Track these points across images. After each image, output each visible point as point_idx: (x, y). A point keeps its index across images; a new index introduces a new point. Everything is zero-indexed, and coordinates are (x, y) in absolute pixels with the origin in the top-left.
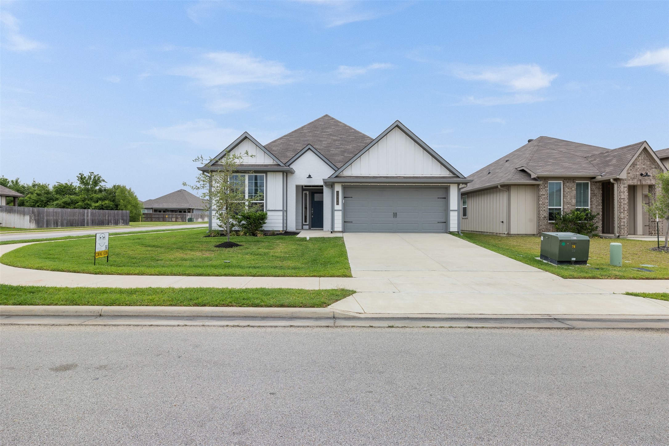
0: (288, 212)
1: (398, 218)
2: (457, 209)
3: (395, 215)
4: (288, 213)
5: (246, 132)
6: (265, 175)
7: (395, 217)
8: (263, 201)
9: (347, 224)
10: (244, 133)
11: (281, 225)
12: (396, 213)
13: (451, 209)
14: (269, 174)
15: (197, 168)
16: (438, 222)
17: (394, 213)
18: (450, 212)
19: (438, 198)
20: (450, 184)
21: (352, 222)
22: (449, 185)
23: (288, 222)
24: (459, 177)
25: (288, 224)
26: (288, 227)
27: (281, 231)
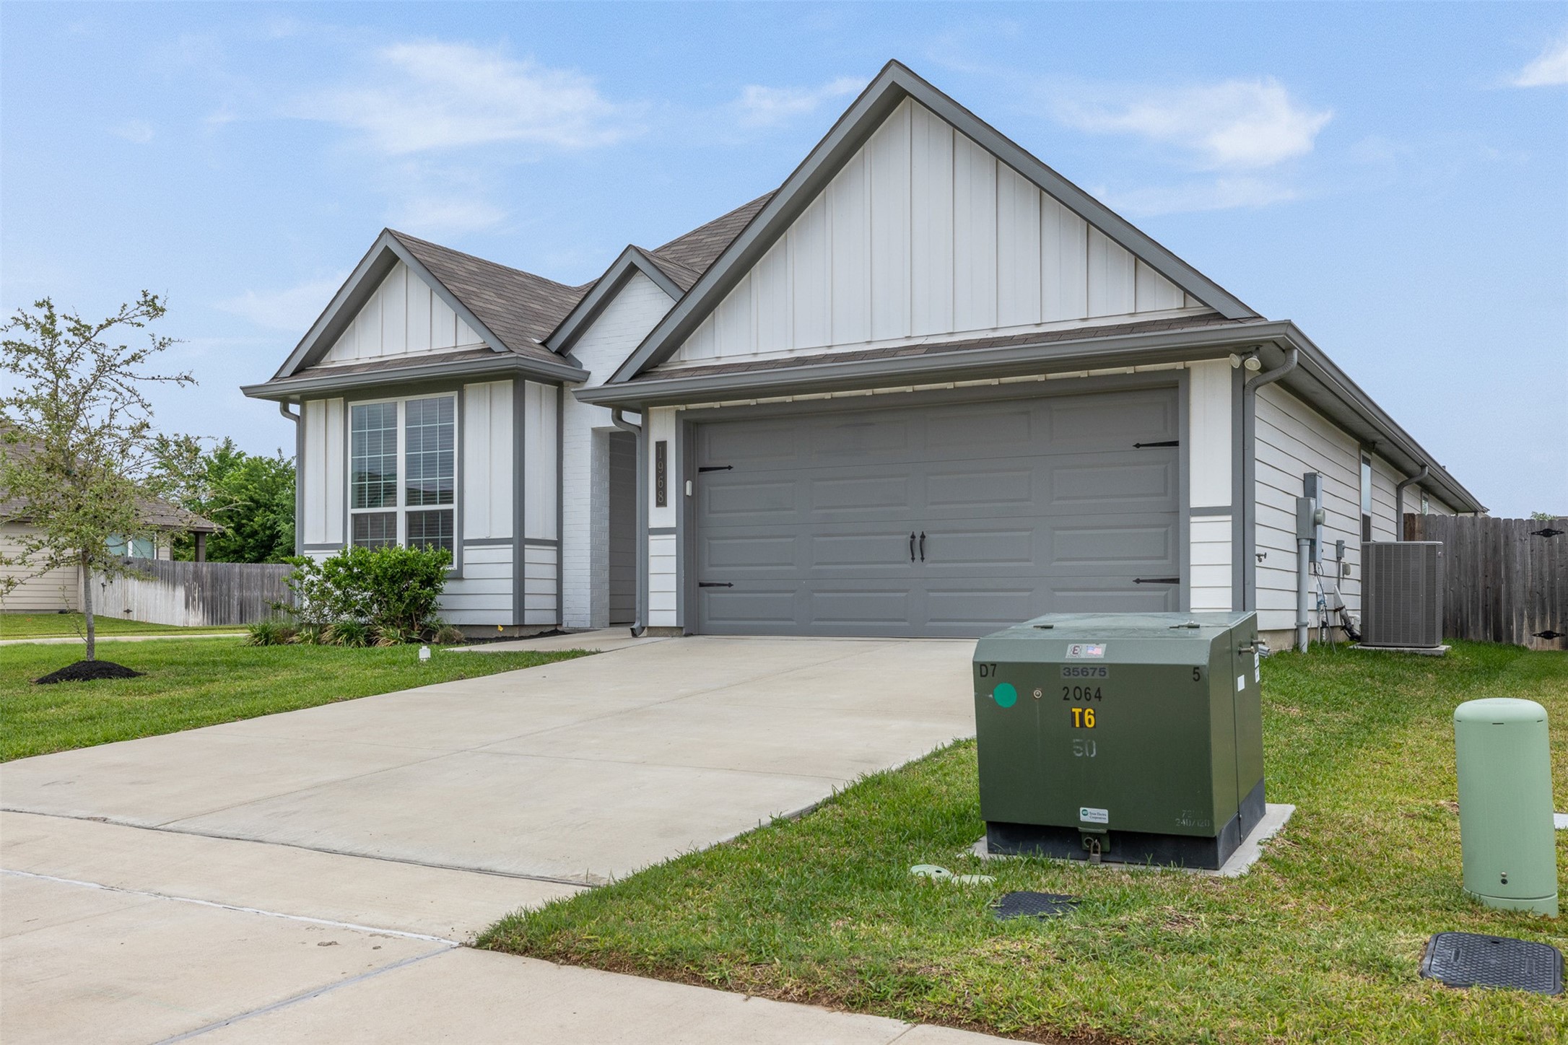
0: (565, 547)
1: (932, 562)
2: (1227, 502)
3: (918, 546)
4: (565, 553)
5: (386, 230)
6: (455, 394)
7: (918, 556)
8: (452, 502)
9: (712, 595)
10: (381, 235)
11: (508, 602)
12: (923, 536)
13: (1195, 502)
14: (470, 389)
15: (242, 388)
16: (1138, 581)
17: (913, 537)
18: (1188, 523)
19: (1138, 446)
20: (1189, 363)
21: (730, 585)
22: (1179, 365)
23: (565, 592)
24: (1225, 318)
25: (565, 598)
26: (565, 611)
27: (501, 629)
